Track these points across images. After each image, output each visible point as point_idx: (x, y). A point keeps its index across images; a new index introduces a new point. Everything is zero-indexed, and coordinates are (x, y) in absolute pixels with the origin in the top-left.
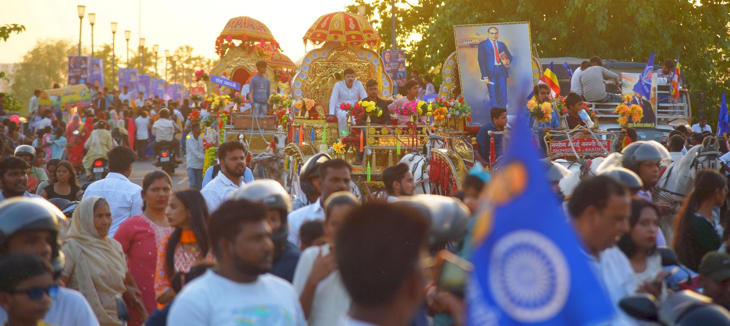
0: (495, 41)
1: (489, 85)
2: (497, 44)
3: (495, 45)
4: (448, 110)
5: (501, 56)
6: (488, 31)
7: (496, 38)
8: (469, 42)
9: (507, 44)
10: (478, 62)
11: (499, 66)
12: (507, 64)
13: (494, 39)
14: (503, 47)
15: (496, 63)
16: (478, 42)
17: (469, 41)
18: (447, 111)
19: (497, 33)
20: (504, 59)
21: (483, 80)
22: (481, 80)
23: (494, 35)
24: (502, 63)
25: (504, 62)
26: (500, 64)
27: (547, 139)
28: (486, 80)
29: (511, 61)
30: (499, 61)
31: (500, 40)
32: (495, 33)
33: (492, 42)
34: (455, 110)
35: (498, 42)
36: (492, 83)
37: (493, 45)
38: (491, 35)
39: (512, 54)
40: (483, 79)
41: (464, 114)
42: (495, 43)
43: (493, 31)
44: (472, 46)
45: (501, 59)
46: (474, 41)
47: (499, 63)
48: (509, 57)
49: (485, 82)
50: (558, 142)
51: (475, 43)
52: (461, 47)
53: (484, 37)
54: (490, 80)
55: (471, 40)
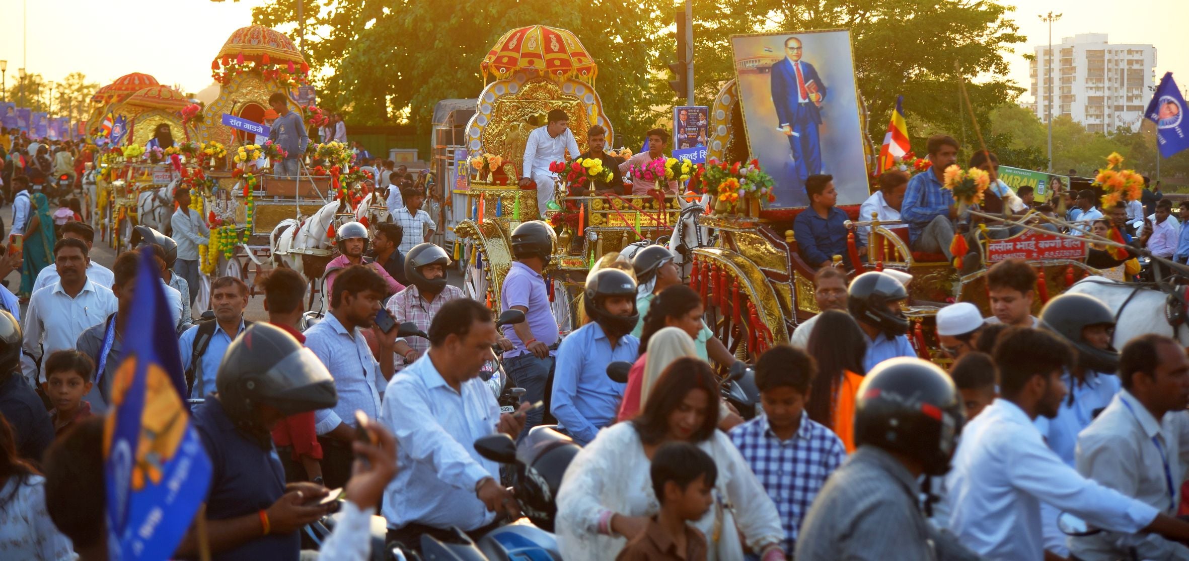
0: (797, 61)
1: (791, 137)
2: (800, 67)
3: (798, 69)
4: (738, 181)
5: (808, 87)
6: (786, 44)
7: (799, 56)
8: (756, 64)
9: (817, 67)
10: (771, 99)
11: (806, 104)
12: (818, 101)
13: (795, 58)
14: (810, 72)
15: (801, 100)
16: (769, 62)
17: (756, 61)
19: (799, 48)
20: (812, 93)
21: (781, 130)
22: (778, 129)
23: (795, 51)
24: (810, 99)
25: (813, 97)
26: (807, 101)
28: (786, 129)
29: (824, 95)
30: (806, 96)
31: (806, 58)
32: (797, 48)
33: (793, 63)
35: (802, 63)
36: (796, 134)
37: (795, 68)
38: (790, 52)
39: (826, 83)
40: (781, 127)
42: (797, 65)
43: (793, 44)
44: (761, 70)
45: (808, 92)
46: (763, 62)
47: (804, 98)
48: (821, 89)
49: (785, 133)
51: (767, 66)
52: (743, 72)
53: (780, 55)
54: (793, 128)
55: (759, 61)
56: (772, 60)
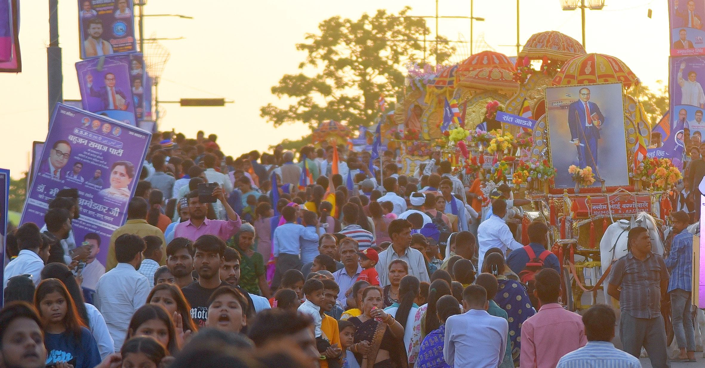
0: (586, 102)
1: (578, 147)
3: (587, 106)
4: (529, 172)
5: (592, 117)
6: (580, 92)
7: (588, 99)
8: (559, 104)
9: (598, 105)
10: (568, 124)
11: (590, 127)
12: (599, 125)
13: (586, 100)
14: (594, 108)
15: (587, 125)
16: (569, 103)
17: (560, 102)
18: (527, 174)
19: (589, 94)
20: (595, 120)
23: (586, 96)
24: (593, 124)
25: (596, 123)
26: (591, 125)
27: (588, 202)
28: (576, 141)
29: (603, 121)
30: (591, 122)
31: (592, 100)
32: (587, 94)
33: (583, 103)
34: (536, 173)
35: (589, 102)
36: (582, 145)
37: (585, 106)
38: (582, 96)
39: (604, 115)
40: (572, 141)
41: (546, 177)
42: (586, 104)
43: (585, 91)
44: (563, 107)
45: (593, 120)
46: (564, 103)
48: (601, 118)
49: (575, 144)
50: (599, 205)
51: (566, 105)
52: (550, 109)
53: (575, 98)
54: (581, 141)
55: (562, 102)
56: (570, 101)
